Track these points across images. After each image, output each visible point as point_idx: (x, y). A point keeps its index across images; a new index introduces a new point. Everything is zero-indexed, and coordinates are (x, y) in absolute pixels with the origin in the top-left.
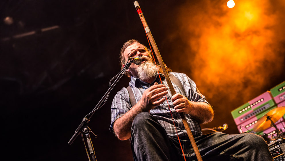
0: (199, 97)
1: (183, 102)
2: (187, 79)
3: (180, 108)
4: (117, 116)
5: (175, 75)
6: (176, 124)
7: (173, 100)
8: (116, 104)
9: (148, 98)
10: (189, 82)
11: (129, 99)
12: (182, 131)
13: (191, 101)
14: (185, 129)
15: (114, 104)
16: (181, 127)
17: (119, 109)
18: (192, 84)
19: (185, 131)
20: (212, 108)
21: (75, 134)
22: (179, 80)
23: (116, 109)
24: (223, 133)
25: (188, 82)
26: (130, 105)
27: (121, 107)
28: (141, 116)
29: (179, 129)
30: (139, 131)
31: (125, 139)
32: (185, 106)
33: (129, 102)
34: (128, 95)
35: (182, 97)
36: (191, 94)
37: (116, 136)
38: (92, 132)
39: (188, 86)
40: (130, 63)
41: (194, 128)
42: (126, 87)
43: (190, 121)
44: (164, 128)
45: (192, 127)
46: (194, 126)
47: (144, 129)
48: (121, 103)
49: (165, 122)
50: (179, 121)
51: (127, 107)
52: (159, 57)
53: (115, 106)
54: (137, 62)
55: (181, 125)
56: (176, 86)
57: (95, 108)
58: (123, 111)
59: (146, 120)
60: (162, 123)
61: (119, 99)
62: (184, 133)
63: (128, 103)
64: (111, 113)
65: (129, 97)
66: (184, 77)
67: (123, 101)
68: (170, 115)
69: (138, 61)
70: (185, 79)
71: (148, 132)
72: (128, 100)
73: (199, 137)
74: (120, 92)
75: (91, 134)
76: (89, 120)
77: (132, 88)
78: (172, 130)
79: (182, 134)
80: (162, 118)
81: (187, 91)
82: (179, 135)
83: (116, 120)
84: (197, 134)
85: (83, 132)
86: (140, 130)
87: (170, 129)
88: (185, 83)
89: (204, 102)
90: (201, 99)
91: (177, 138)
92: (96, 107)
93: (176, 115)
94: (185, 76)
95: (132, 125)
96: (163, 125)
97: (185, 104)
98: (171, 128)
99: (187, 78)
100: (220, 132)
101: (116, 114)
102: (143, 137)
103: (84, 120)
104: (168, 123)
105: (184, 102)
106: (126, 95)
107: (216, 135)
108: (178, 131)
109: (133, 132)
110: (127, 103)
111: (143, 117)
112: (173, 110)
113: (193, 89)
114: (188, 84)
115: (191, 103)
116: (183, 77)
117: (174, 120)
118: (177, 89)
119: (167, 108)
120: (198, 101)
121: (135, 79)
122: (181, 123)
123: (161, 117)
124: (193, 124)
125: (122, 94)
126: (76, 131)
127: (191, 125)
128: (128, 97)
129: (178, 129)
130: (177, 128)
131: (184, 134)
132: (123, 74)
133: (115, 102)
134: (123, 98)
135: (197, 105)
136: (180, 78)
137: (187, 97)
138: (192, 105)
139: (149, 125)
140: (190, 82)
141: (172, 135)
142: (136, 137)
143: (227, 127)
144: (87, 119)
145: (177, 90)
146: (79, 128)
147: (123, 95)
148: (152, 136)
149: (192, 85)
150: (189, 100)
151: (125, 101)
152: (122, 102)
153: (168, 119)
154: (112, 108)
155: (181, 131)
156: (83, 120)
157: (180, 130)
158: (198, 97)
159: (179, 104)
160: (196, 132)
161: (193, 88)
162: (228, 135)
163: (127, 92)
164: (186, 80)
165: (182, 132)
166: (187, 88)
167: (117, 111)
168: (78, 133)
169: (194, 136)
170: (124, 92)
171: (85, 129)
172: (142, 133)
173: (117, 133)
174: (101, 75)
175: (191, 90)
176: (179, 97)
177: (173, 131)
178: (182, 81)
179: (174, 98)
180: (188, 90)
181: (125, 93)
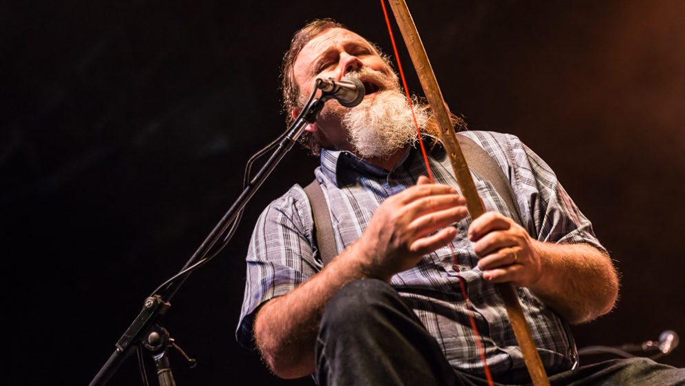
0: (567, 225)
1: (511, 244)
2: (524, 157)
3: (499, 264)
4: (265, 291)
5: (479, 143)
6: (482, 326)
7: (477, 237)
8: (262, 245)
9: (399, 225)
10: (531, 166)
11: (310, 228)
12: (504, 353)
13: (537, 238)
14: (515, 344)
15: (257, 243)
16: (499, 335)
17: (272, 264)
18: (542, 173)
19: (513, 350)
20: (615, 264)
21: (114, 355)
22: (494, 161)
23: (261, 263)
24: (654, 363)
25: (528, 167)
26: (314, 250)
27: (279, 257)
28: (352, 295)
29: (491, 345)
30: (346, 349)
31: (296, 374)
32: (519, 261)
33: (310, 238)
34: (310, 214)
35: (507, 227)
36: (537, 213)
37: (264, 360)
38: (176, 346)
39: (529, 183)
40: (324, 100)
41: (545, 340)
42: (303, 186)
43: (533, 315)
44: (434, 339)
45: (538, 336)
46: (547, 334)
47: (361, 343)
48: (281, 241)
49: (439, 317)
50: (492, 313)
51: (302, 259)
52: (427, 79)
53: (258, 251)
54: (346, 98)
55: (498, 329)
56: (482, 183)
57: (190, 260)
58: (288, 272)
59: (369, 309)
60: (431, 323)
61: (273, 226)
62: (511, 359)
63: (308, 241)
64: (245, 280)
65: (312, 222)
66: (515, 151)
67: (291, 233)
68: (457, 290)
69: (350, 94)
70: (517, 158)
71: (378, 352)
72: (309, 232)
73: (567, 373)
74: (280, 203)
75: (172, 354)
76: (168, 304)
77: (323, 189)
78: (466, 348)
79: (501, 363)
80: (430, 302)
81: (524, 200)
82: (491, 367)
83: (263, 304)
84: (560, 362)
85: (143, 346)
86: (346, 344)
87: (460, 344)
88: (515, 172)
89: (585, 242)
90: (575, 231)
91: (485, 377)
92: (194, 256)
93: (480, 293)
94: (516, 146)
95: (321, 326)
96: (431, 328)
97: (519, 253)
98: (462, 338)
99: (522, 151)
100: (642, 359)
101: (264, 283)
102: (359, 369)
103: (149, 301)
104: (451, 324)
105: (516, 244)
106: (300, 212)
107: (631, 370)
108: (489, 350)
109: (323, 352)
110: (303, 244)
111: (361, 297)
112: (469, 273)
113: (546, 192)
114: (527, 175)
115: (540, 246)
116: (510, 150)
117: (472, 309)
118: (488, 194)
119: (449, 268)
120: (564, 238)
121: (336, 154)
122: (498, 323)
123: (424, 298)
124: (543, 325)
125: (287, 207)
126: (120, 344)
127: (535, 328)
128: (306, 219)
129: (487, 344)
130: (485, 339)
131: (511, 364)
132: (295, 138)
133: (261, 238)
134: (290, 225)
135: (562, 255)
136: (498, 154)
137: (523, 225)
138: (543, 255)
139: (381, 326)
140: (535, 165)
141: (466, 366)
142: (333, 369)
143: (676, 344)
144: (160, 301)
145: (488, 199)
146: (129, 333)
147: (289, 211)
148: (391, 369)
149: (542, 179)
150: (531, 236)
151: (295, 235)
152: (286, 237)
153: (452, 306)
154: (248, 258)
155: (498, 352)
156: (147, 305)
157: (495, 348)
158: (564, 223)
159: (496, 251)
160: (556, 356)
161: (547, 188)
162: (675, 370)
163: (307, 201)
164: (520, 157)
165: (504, 356)
166: (524, 192)
167: (264, 273)
168: (126, 349)
169: (549, 371)
170: (294, 202)
171: (154, 334)
172: (355, 354)
173: (269, 350)
174: (220, 144)
175: (538, 198)
176: (497, 225)
177: (471, 353)
178: (504, 164)
179: (478, 229)
180: (529, 198)
181: (298, 204)
